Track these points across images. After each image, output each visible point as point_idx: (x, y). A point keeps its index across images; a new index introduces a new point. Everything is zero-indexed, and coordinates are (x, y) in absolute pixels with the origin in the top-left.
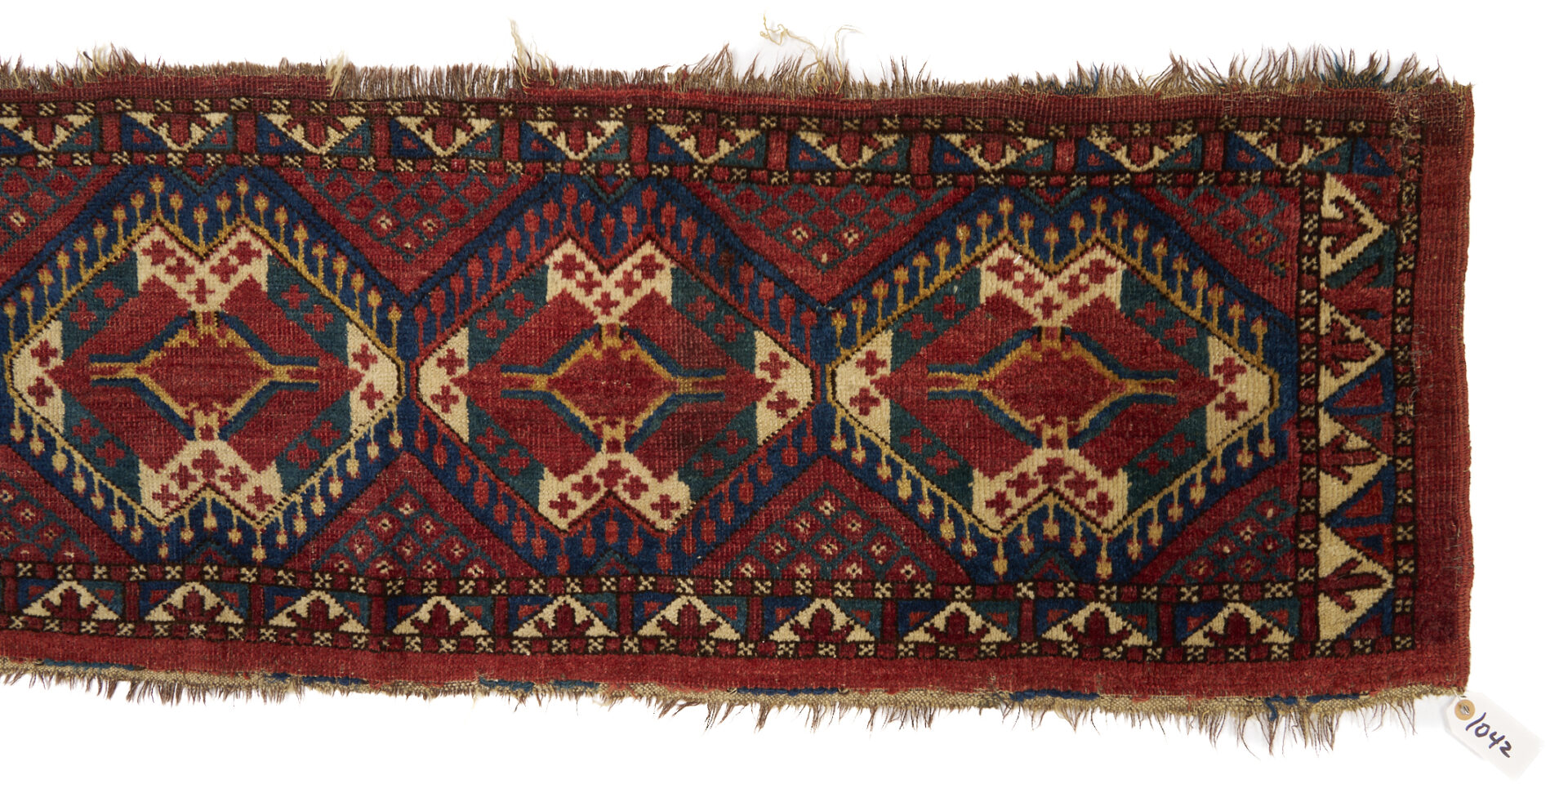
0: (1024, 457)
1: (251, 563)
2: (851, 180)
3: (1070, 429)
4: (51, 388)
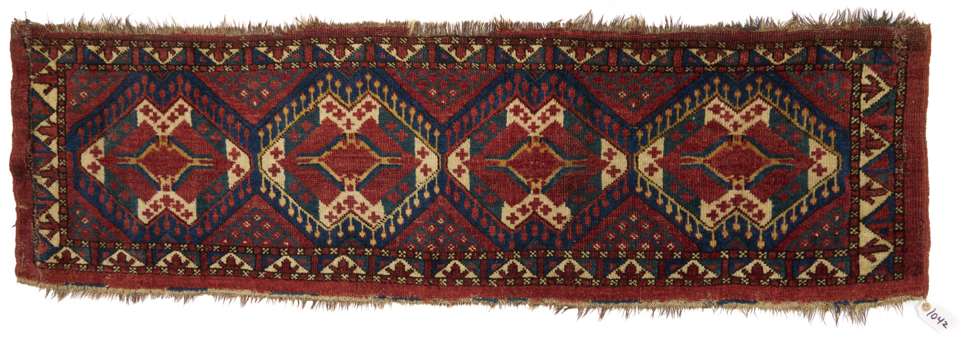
0: (724, 194)
1: (369, 247)
2: (646, 70)
3: (746, 181)
4: (279, 169)
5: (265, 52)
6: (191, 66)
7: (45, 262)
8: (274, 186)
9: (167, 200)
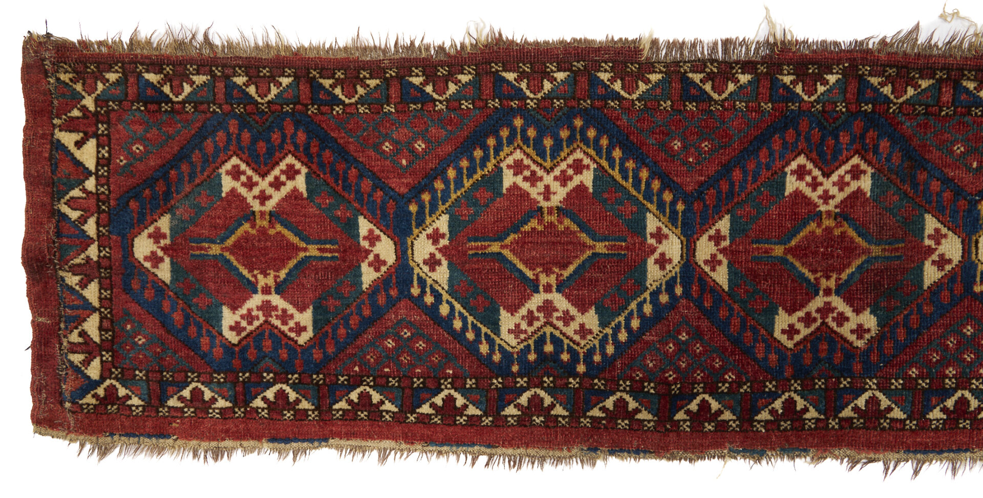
1: (575, 375)
4: (440, 260)
5: (421, 84)
6: (306, 106)
7: (78, 403)
8: (431, 286)
9: (267, 308)
